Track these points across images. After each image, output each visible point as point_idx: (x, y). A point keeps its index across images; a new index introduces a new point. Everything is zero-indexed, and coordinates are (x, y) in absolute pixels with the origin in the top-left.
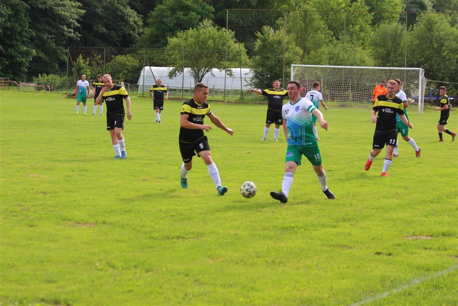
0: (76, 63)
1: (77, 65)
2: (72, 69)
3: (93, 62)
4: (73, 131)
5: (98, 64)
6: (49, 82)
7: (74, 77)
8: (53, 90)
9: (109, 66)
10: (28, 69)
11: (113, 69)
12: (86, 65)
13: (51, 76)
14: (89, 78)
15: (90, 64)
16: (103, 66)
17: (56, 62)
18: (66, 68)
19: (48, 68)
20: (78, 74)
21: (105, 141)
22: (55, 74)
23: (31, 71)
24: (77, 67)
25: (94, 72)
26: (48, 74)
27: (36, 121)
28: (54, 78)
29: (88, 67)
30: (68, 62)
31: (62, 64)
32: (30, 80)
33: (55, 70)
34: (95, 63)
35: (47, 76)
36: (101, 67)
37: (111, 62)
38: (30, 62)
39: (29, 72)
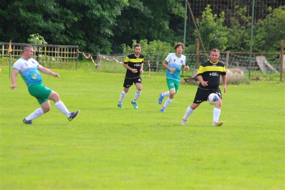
0: (200, 20)
1: (203, 25)
2: (192, 32)
3: (232, 19)
4: (190, 144)
5: (242, 22)
6: (151, 54)
7: (196, 47)
8: (159, 69)
9: (261, 26)
10: (113, 31)
11: (268, 30)
12: (218, 25)
13: (155, 44)
14: (225, 48)
15: (227, 23)
16: (250, 27)
17: (164, 18)
18: (183, 29)
19: (151, 29)
20: (204, 41)
21: (245, 164)
22: (162, 40)
23: (120, 34)
24: (202, 28)
25: (234, 38)
26: (150, 39)
27: (123, 125)
28: (161, 48)
29: (223, 28)
30: (186, 18)
31: (176, 22)
32: (116, 51)
33: (163, 32)
34: (237, 22)
35: (148, 43)
36: (246, 28)
37: (265, 20)
38: (118, 17)
39: (116, 36)
